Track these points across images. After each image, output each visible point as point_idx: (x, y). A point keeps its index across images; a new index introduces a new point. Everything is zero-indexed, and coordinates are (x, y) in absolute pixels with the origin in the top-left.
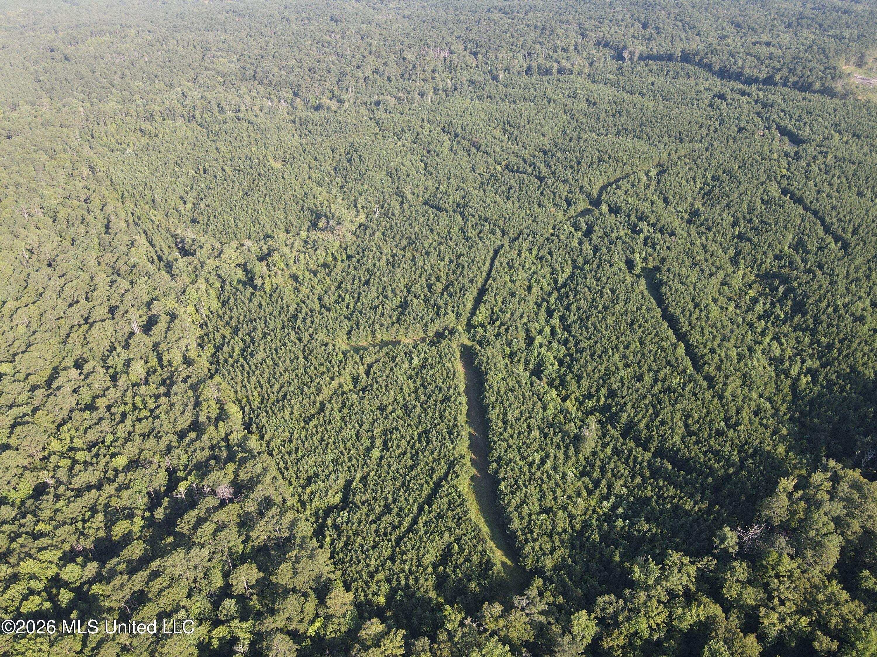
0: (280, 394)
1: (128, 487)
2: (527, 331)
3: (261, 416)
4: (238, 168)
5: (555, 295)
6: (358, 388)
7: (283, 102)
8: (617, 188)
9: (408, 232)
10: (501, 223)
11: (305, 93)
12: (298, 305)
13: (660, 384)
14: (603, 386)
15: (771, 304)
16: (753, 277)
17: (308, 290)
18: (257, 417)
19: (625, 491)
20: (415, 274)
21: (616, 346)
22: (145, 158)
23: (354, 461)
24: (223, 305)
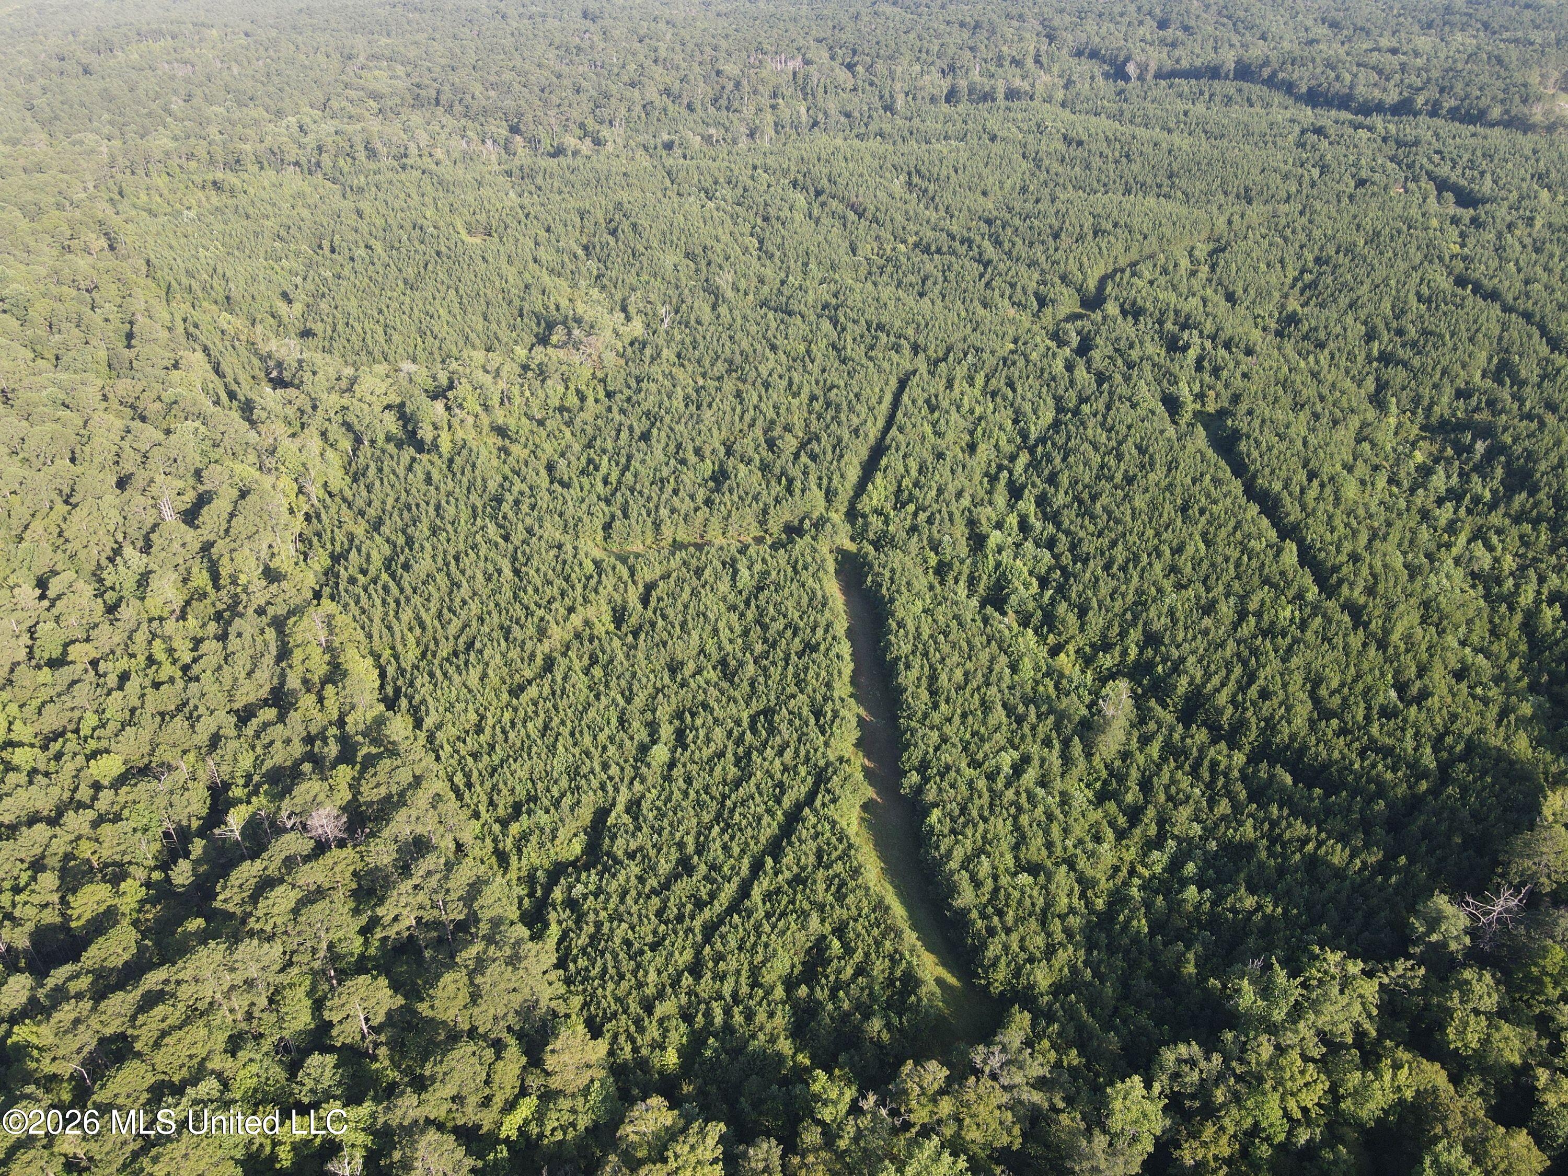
0: (461, 640)
1: (117, 818)
2: (972, 523)
3: (418, 683)
4: (397, 245)
5: (1024, 458)
6: (624, 628)
7: (489, 143)
8: (1134, 274)
9: (727, 351)
10: (910, 332)
11: (532, 127)
12: (505, 478)
13: (1252, 620)
14: (1134, 624)
15: (1460, 475)
16: (1415, 431)
17: (527, 451)
18: (411, 684)
19: (1197, 829)
20: (741, 419)
21: (1156, 548)
22: (218, 227)
23: (614, 770)
24: (355, 480)
